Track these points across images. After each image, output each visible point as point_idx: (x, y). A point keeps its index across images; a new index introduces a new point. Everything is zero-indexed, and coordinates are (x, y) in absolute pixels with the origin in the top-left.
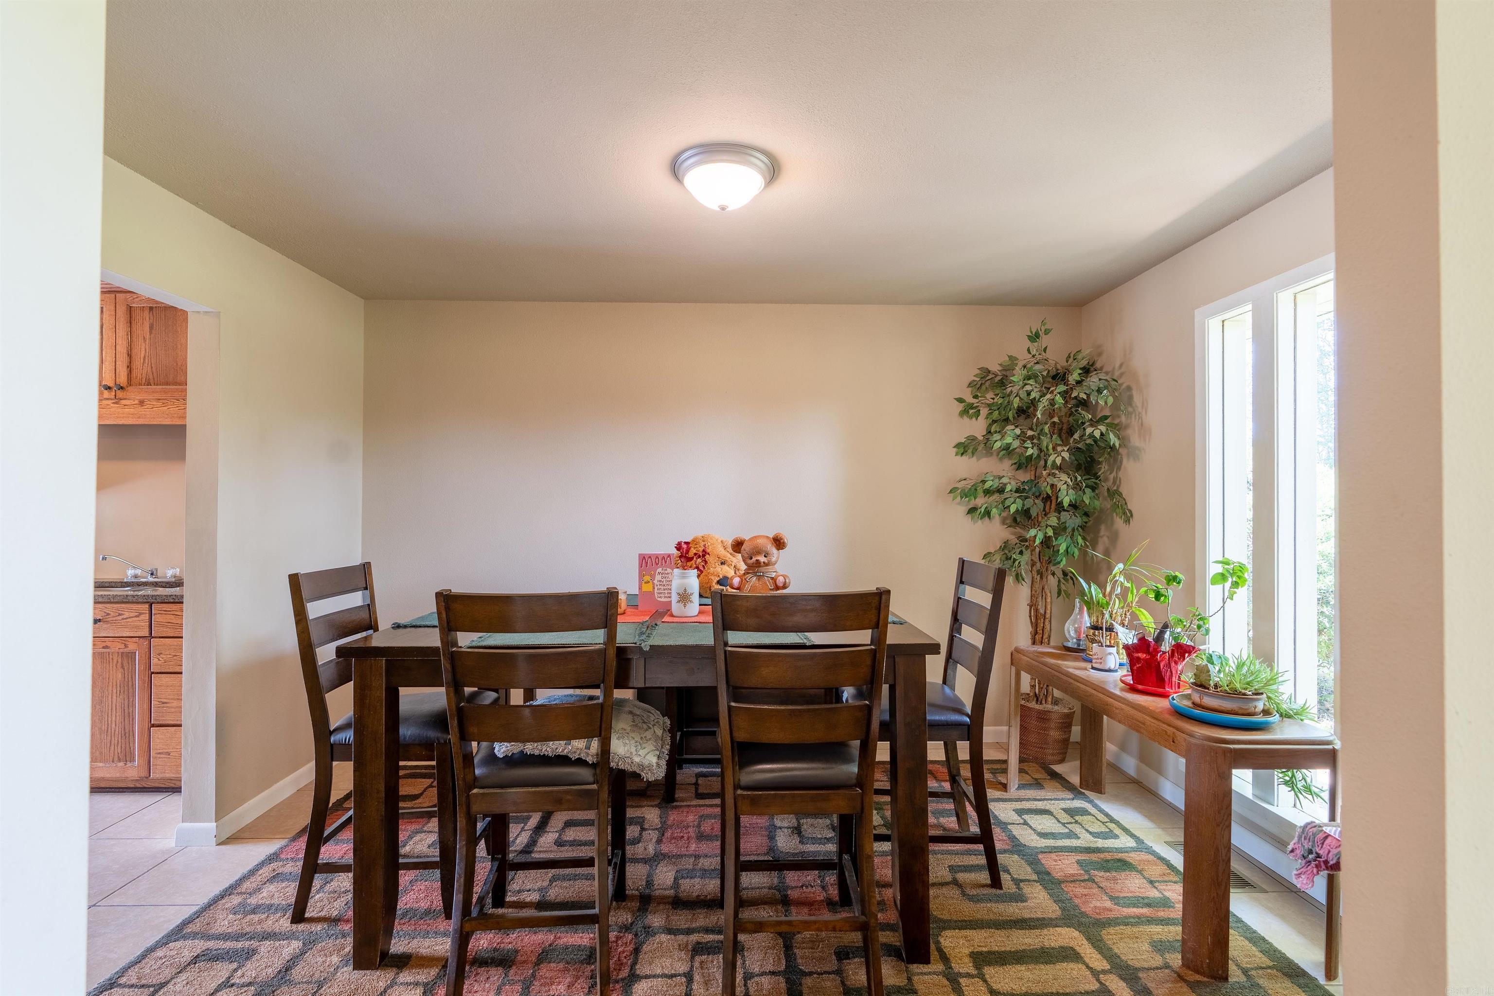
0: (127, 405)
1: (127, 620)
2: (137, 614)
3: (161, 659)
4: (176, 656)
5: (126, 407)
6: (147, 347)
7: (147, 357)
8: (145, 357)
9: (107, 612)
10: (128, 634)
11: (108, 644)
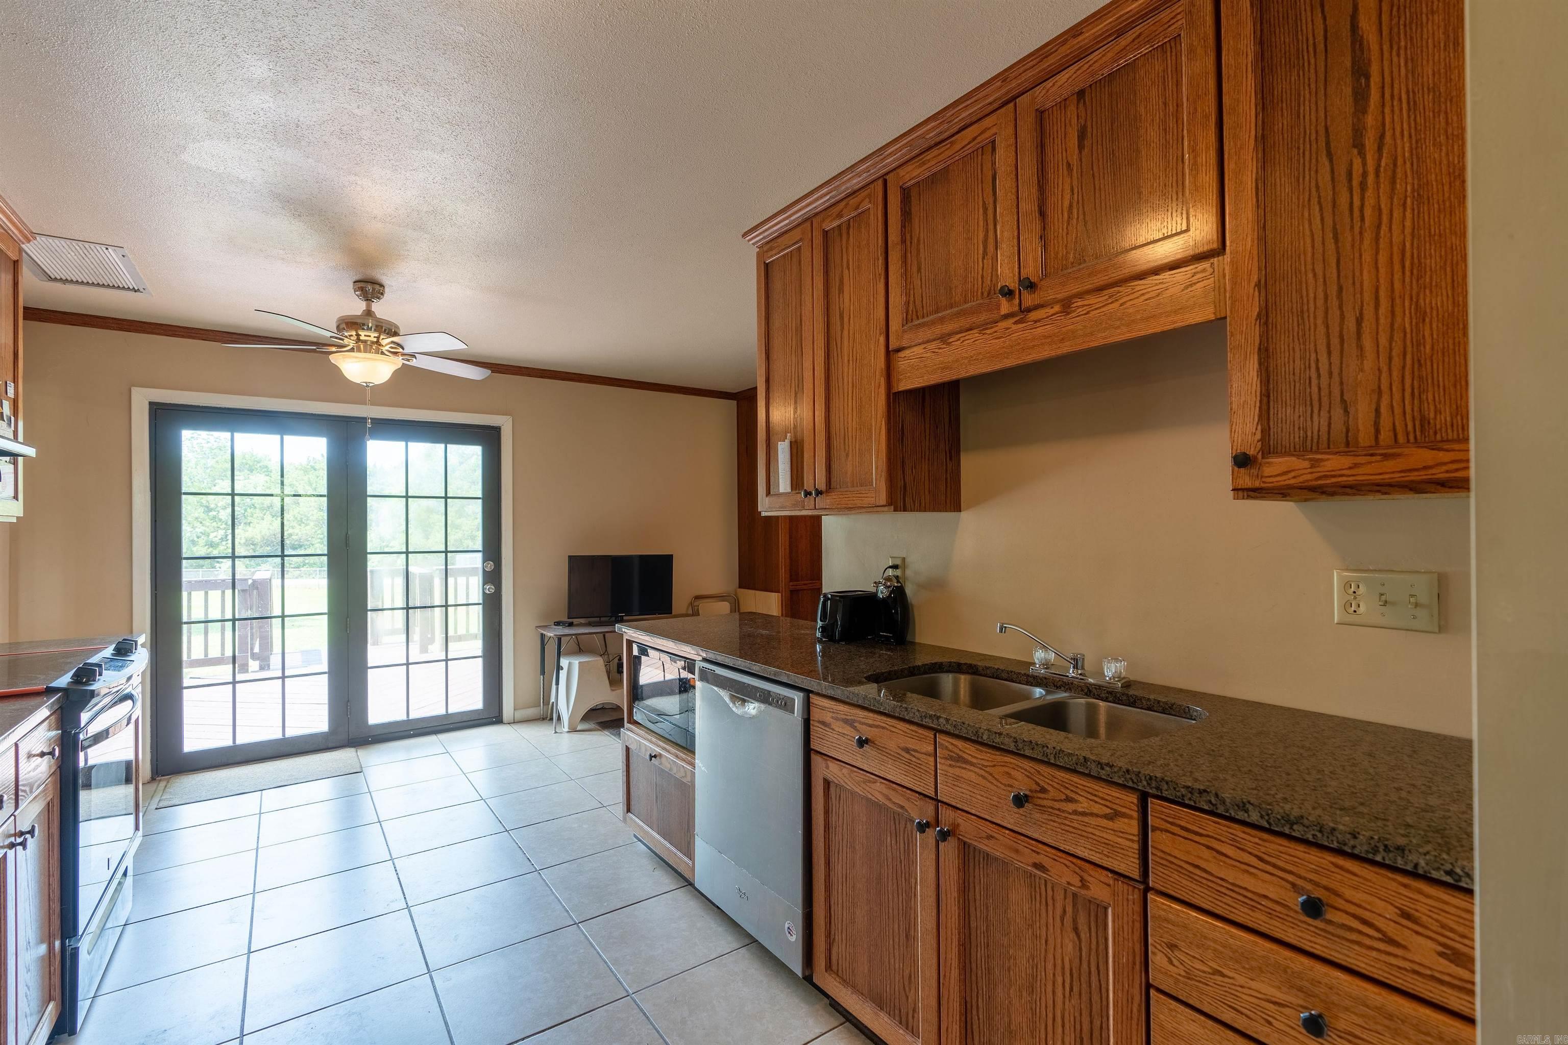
0: (1039, 321)
1: (1086, 819)
2: (1108, 811)
3: (1175, 962)
4: (1223, 975)
5: (1038, 324)
6: (1075, 183)
7: (1075, 204)
8: (1071, 206)
9: (1042, 783)
10: (1085, 854)
11: (1046, 862)
